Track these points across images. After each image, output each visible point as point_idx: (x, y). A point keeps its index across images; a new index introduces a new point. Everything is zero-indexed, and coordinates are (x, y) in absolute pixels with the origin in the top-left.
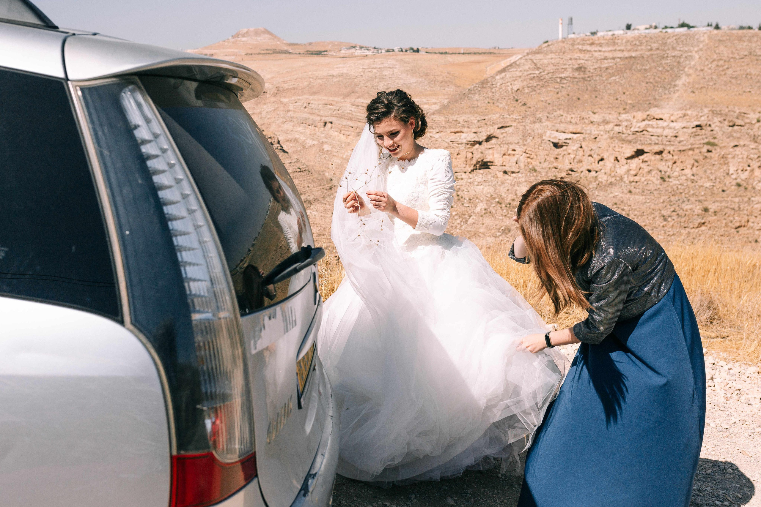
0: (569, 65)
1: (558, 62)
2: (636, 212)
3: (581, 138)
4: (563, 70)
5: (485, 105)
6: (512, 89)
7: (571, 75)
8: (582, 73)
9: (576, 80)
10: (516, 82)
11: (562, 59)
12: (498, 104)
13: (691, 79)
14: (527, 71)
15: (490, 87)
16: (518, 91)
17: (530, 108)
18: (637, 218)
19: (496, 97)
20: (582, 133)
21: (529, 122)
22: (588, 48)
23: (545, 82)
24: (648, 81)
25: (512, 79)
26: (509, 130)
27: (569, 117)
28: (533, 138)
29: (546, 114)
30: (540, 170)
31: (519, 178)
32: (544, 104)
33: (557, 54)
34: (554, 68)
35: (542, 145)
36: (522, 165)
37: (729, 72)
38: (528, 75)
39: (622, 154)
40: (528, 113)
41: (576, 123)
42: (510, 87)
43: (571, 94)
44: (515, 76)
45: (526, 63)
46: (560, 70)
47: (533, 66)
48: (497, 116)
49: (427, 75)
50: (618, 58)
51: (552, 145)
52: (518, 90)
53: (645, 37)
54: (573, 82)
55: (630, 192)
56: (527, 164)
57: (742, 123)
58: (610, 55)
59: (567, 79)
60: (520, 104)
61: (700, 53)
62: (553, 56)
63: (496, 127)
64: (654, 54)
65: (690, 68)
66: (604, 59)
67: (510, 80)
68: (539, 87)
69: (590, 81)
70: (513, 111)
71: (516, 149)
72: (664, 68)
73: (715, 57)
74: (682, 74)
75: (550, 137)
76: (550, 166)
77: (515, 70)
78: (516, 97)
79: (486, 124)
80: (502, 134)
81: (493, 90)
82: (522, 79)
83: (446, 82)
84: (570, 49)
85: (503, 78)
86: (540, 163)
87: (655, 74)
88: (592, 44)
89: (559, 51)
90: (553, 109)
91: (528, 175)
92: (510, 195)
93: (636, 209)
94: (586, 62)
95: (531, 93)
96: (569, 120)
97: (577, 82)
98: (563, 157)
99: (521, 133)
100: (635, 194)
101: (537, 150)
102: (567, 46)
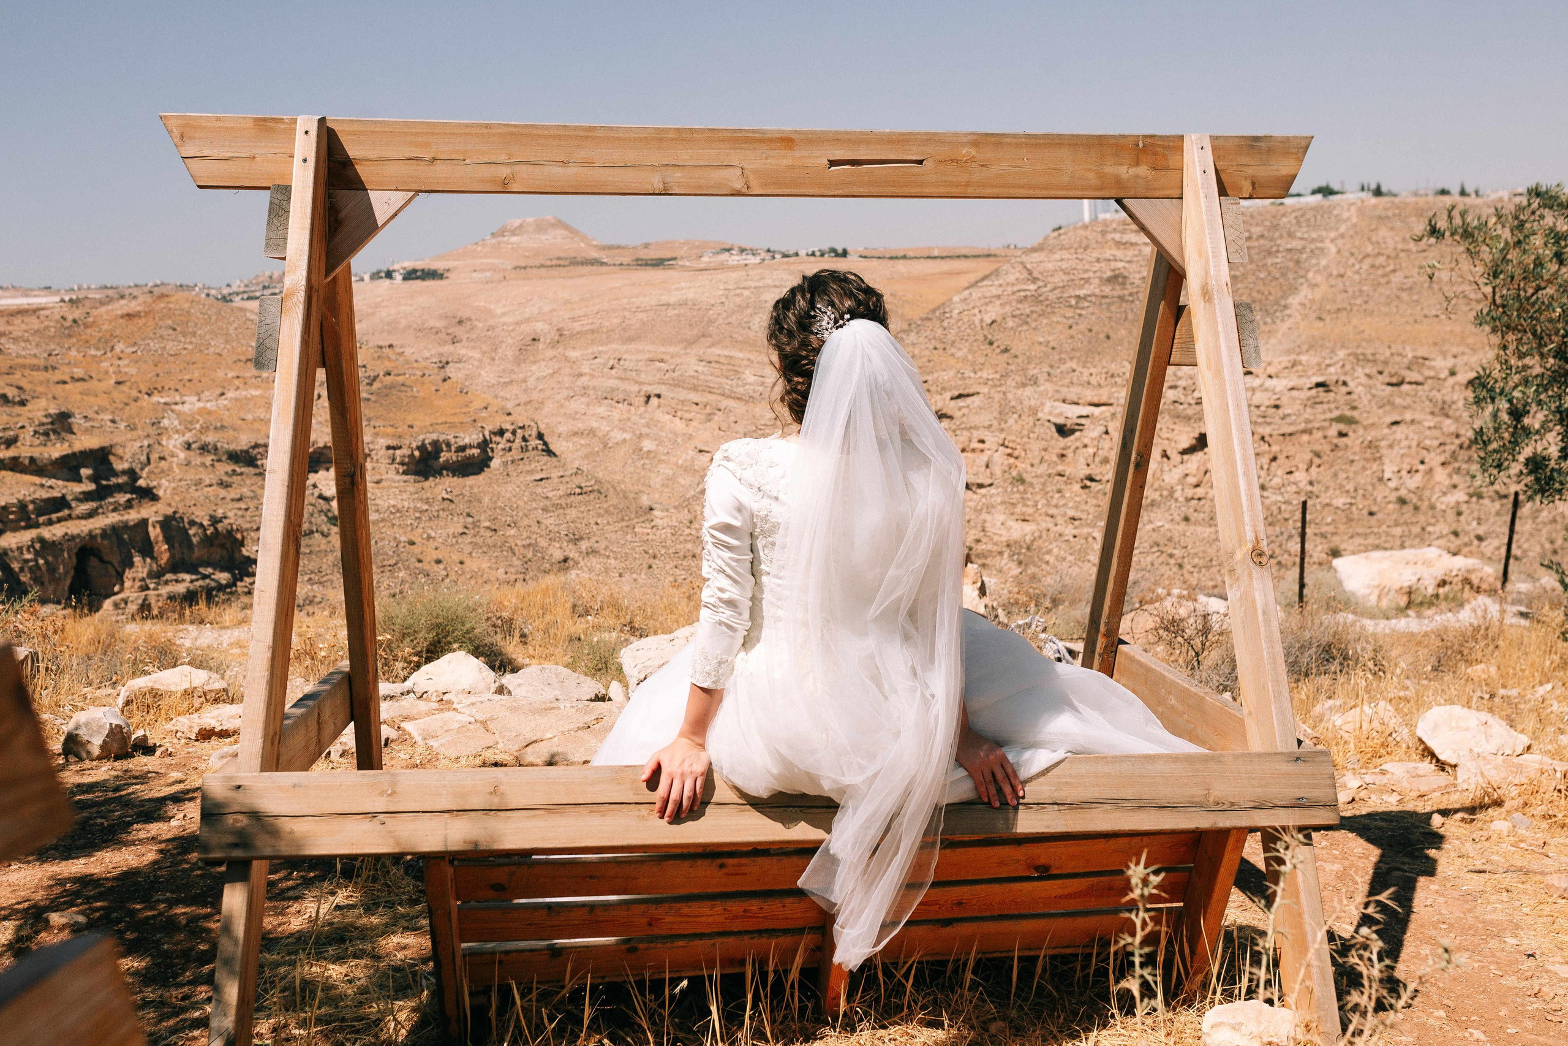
0: (1095, 272)
1: (1074, 266)
2: (1196, 560)
3: (1108, 414)
4: (1082, 282)
5: (927, 353)
6: (982, 320)
7: (1097, 291)
8: (1118, 287)
9: (1107, 300)
10: (989, 308)
11: (1082, 260)
12: (953, 350)
13: (1318, 294)
14: (1013, 284)
15: (938, 318)
16: (994, 325)
17: (1016, 357)
18: (1199, 572)
19: (951, 337)
20: (1111, 405)
21: (1014, 384)
23: (1047, 306)
25: (983, 301)
26: (973, 402)
27: (1086, 372)
28: (1020, 416)
29: (1046, 369)
30: (1032, 480)
31: (991, 496)
32: (1044, 349)
33: (1073, 251)
34: (1065, 278)
35: (1036, 430)
36: (998, 471)
37: (1397, 278)
38: (1014, 293)
39: (1173, 444)
40: (1013, 367)
41: (1099, 385)
42: (979, 316)
43: (1095, 329)
44: (988, 294)
45: (1011, 270)
46: (1077, 282)
47: (1025, 275)
48: (951, 373)
51: (1053, 429)
52: (993, 322)
54: (1101, 304)
55: (1186, 519)
56: (1007, 468)
57: (1420, 379)
59: (1089, 299)
60: (998, 351)
61: (1340, 242)
62: (1065, 254)
63: (948, 395)
64: (1254, 247)
65: (1318, 271)
67: (978, 304)
68: (1035, 316)
69: (1133, 302)
70: (983, 364)
71: (985, 439)
72: (1269, 274)
73: (1369, 249)
74: (1301, 284)
75: (1050, 413)
76: (1050, 471)
77: (990, 283)
78: (990, 337)
79: (928, 390)
80: (960, 409)
81: (945, 324)
82: (1001, 301)
84: (1097, 242)
85: (965, 299)
86: (1032, 466)
87: (1252, 286)
89: (1075, 245)
90: (1060, 360)
91: (1009, 489)
92: (973, 532)
93: (1196, 554)
94: (1127, 265)
95: (1020, 329)
96: (1085, 379)
97: (1109, 304)
98: (1075, 452)
99: (996, 406)
100: (1197, 523)
101: (1025, 439)
102: (1092, 236)
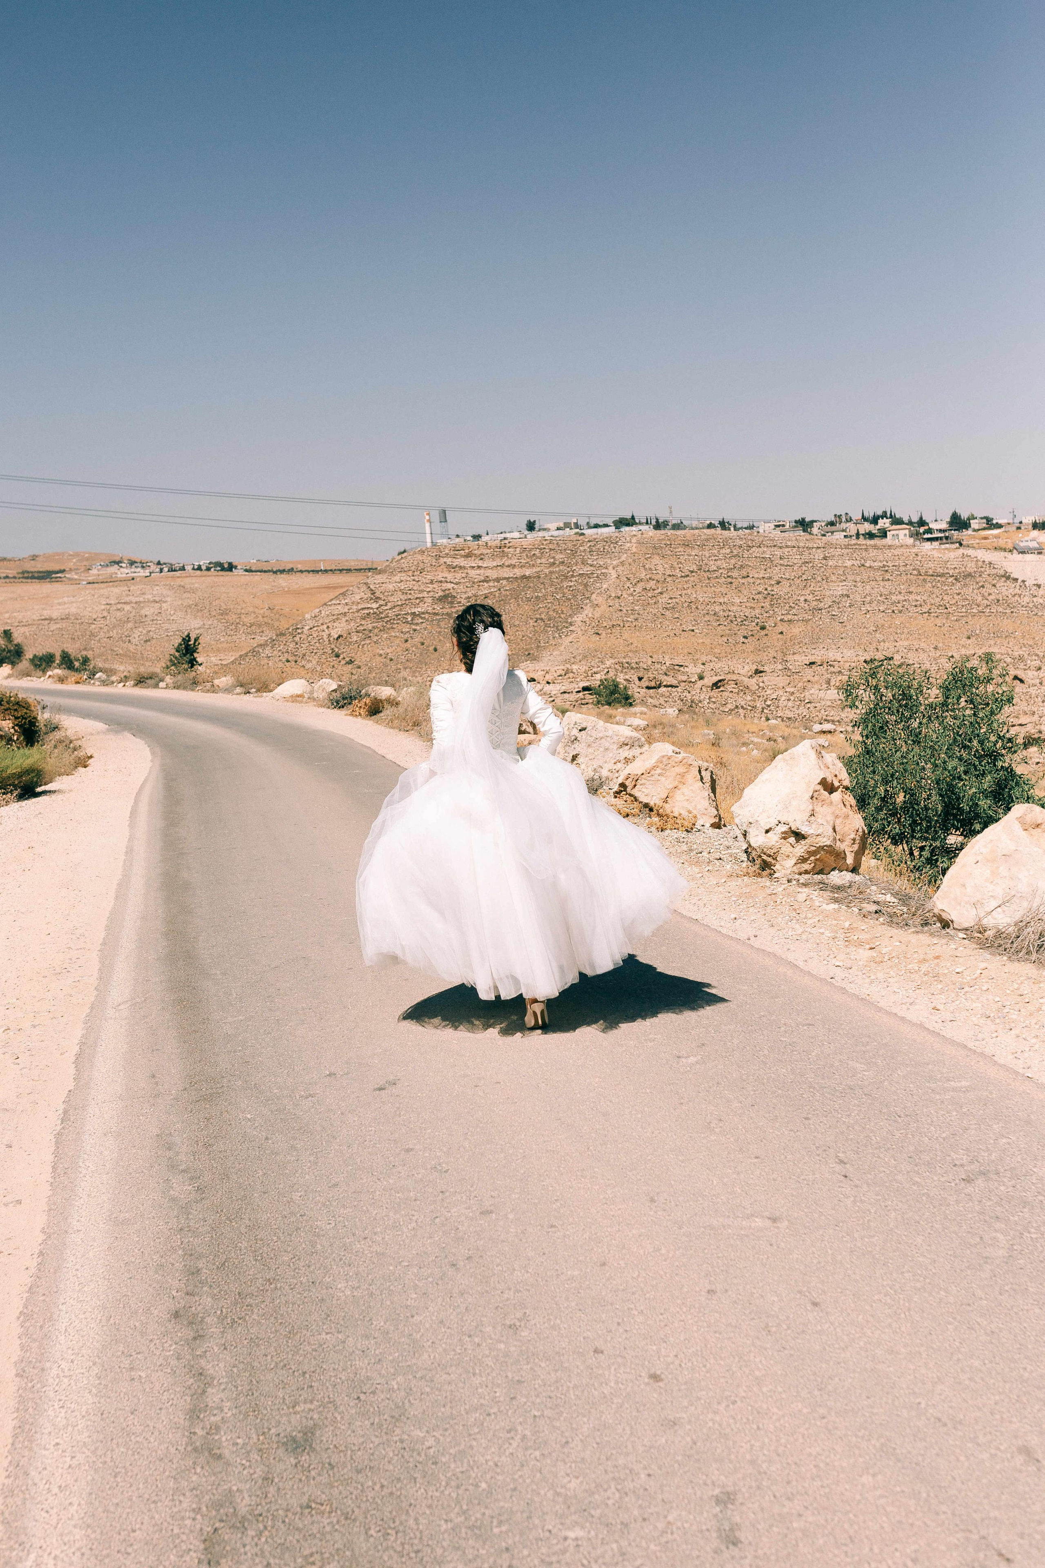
0: (429, 592)
1: (411, 586)
4: (418, 601)
6: (330, 636)
7: (430, 609)
9: (437, 617)
10: (336, 624)
11: (418, 581)
12: (304, 663)
13: (598, 614)
14: (358, 603)
15: (292, 634)
16: (341, 639)
17: (359, 667)
19: (302, 651)
22: (462, 562)
23: (387, 622)
24: (538, 616)
25: (331, 618)
32: (384, 660)
33: (410, 573)
34: (404, 597)
37: (663, 600)
38: (358, 611)
42: (327, 632)
43: (425, 642)
44: (336, 612)
46: (413, 601)
47: (369, 595)
49: (225, 613)
50: (505, 578)
52: (339, 637)
53: (551, 542)
54: (432, 621)
57: (675, 682)
58: (493, 574)
59: (423, 616)
60: (343, 662)
61: (620, 568)
62: (403, 576)
64: (556, 572)
65: (600, 594)
66: (483, 581)
67: (327, 621)
68: (376, 631)
72: (564, 594)
73: (643, 575)
74: (587, 604)
78: (336, 650)
81: (297, 639)
82: (347, 618)
83: (260, 626)
84: (431, 565)
85: (316, 616)
87: (550, 605)
88: (468, 556)
89: (413, 568)
94: (456, 587)
95: (363, 643)
97: (439, 620)
102: (427, 560)
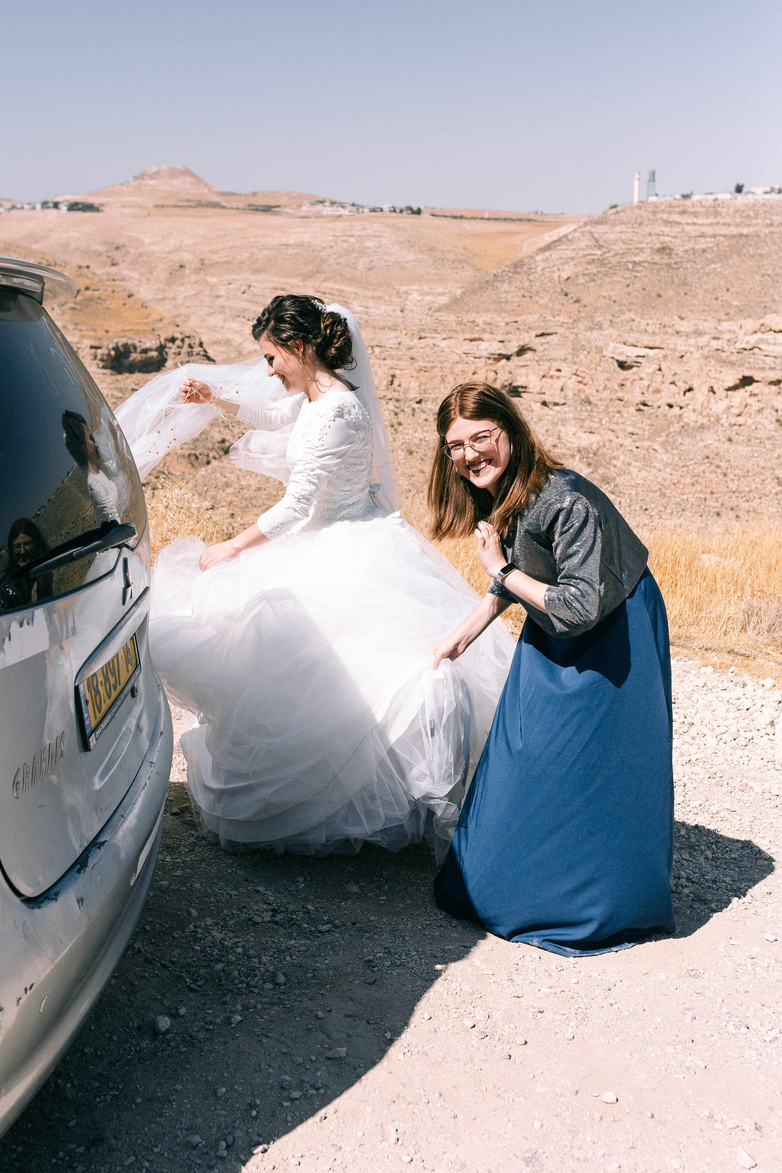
0: (647, 244)
1: (631, 237)
2: (737, 471)
3: (661, 356)
4: (637, 251)
5: (517, 299)
6: (560, 277)
7: (649, 259)
8: (666, 257)
9: (657, 267)
10: (566, 267)
11: (637, 233)
12: (537, 299)
14: (584, 250)
15: (526, 273)
16: (569, 281)
17: (585, 306)
18: (739, 480)
19: (535, 288)
20: (662, 348)
21: (583, 328)
22: (677, 218)
23: (610, 268)
24: (764, 272)
25: (561, 261)
26: (552, 340)
27: (644, 322)
28: (589, 353)
29: (609, 317)
30: (597, 402)
31: (565, 413)
32: (607, 302)
33: (630, 226)
34: (623, 246)
35: (602, 364)
36: (570, 394)
38: (584, 256)
39: (721, 383)
40: (583, 314)
41: (654, 333)
42: (557, 273)
43: (648, 288)
44: (564, 256)
45: (582, 238)
46: (633, 251)
47: (593, 242)
48: (536, 317)
49: (432, 249)
50: (721, 235)
51: (616, 364)
52: (569, 278)
53: (764, 205)
54: (652, 269)
55: (730, 440)
56: (577, 392)
58: (709, 231)
59: (643, 264)
60: (571, 301)
62: (624, 228)
63: (534, 333)
64: (776, 232)
66: (700, 236)
67: (557, 263)
68: (600, 275)
69: (678, 269)
70: (560, 311)
71: (562, 368)
75: (613, 352)
76: (612, 396)
77: (566, 247)
78: (565, 289)
79: (518, 329)
80: (542, 344)
81: (531, 277)
82: (575, 262)
83: (460, 262)
84: (649, 220)
85: (547, 259)
86: (597, 391)
87: (775, 263)
88: (683, 212)
89: (633, 221)
90: (620, 311)
91: (579, 408)
92: (550, 439)
93: (737, 466)
94: (673, 240)
95: (588, 285)
96: (643, 327)
97: (659, 270)
98: (632, 383)
99: (570, 344)
100: (738, 443)
101: (593, 371)
102: (645, 214)
